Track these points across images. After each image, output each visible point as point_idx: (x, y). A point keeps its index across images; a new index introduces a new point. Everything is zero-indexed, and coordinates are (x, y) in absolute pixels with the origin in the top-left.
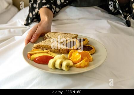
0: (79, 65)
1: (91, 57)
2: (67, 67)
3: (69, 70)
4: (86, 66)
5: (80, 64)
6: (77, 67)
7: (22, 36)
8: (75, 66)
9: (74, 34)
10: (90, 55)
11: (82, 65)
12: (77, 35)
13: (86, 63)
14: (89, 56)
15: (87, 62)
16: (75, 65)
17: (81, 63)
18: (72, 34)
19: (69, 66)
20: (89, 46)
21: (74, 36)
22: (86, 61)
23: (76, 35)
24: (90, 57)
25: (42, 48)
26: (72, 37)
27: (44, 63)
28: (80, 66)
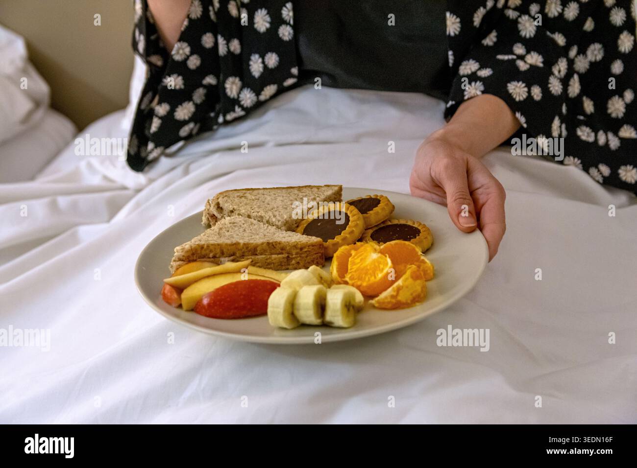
0: (392, 297)
1: (427, 261)
2: (349, 310)
3: (355, 324)
4: (419, 296)
5: (395, 294)
6: (383, 308)
7: (108, 221)
8: (373, 307)
9: (328, 186)
10: (420, 253)
11: (403, 297)
12: (341, 188)
13: (418, 286)
14: (418, 259)
15: (419, 282)
16: (373, 302)
17: (399, 289)
18: (318, 187)
19: (353, 307)
20: (402, 222)
21: (329, 192)
22: (415, 277)
23: (336, 188)
24: (423, 262)
25: (214, 257)
26: (323, 197)
27: (245, 312)
28: (394, 301)
